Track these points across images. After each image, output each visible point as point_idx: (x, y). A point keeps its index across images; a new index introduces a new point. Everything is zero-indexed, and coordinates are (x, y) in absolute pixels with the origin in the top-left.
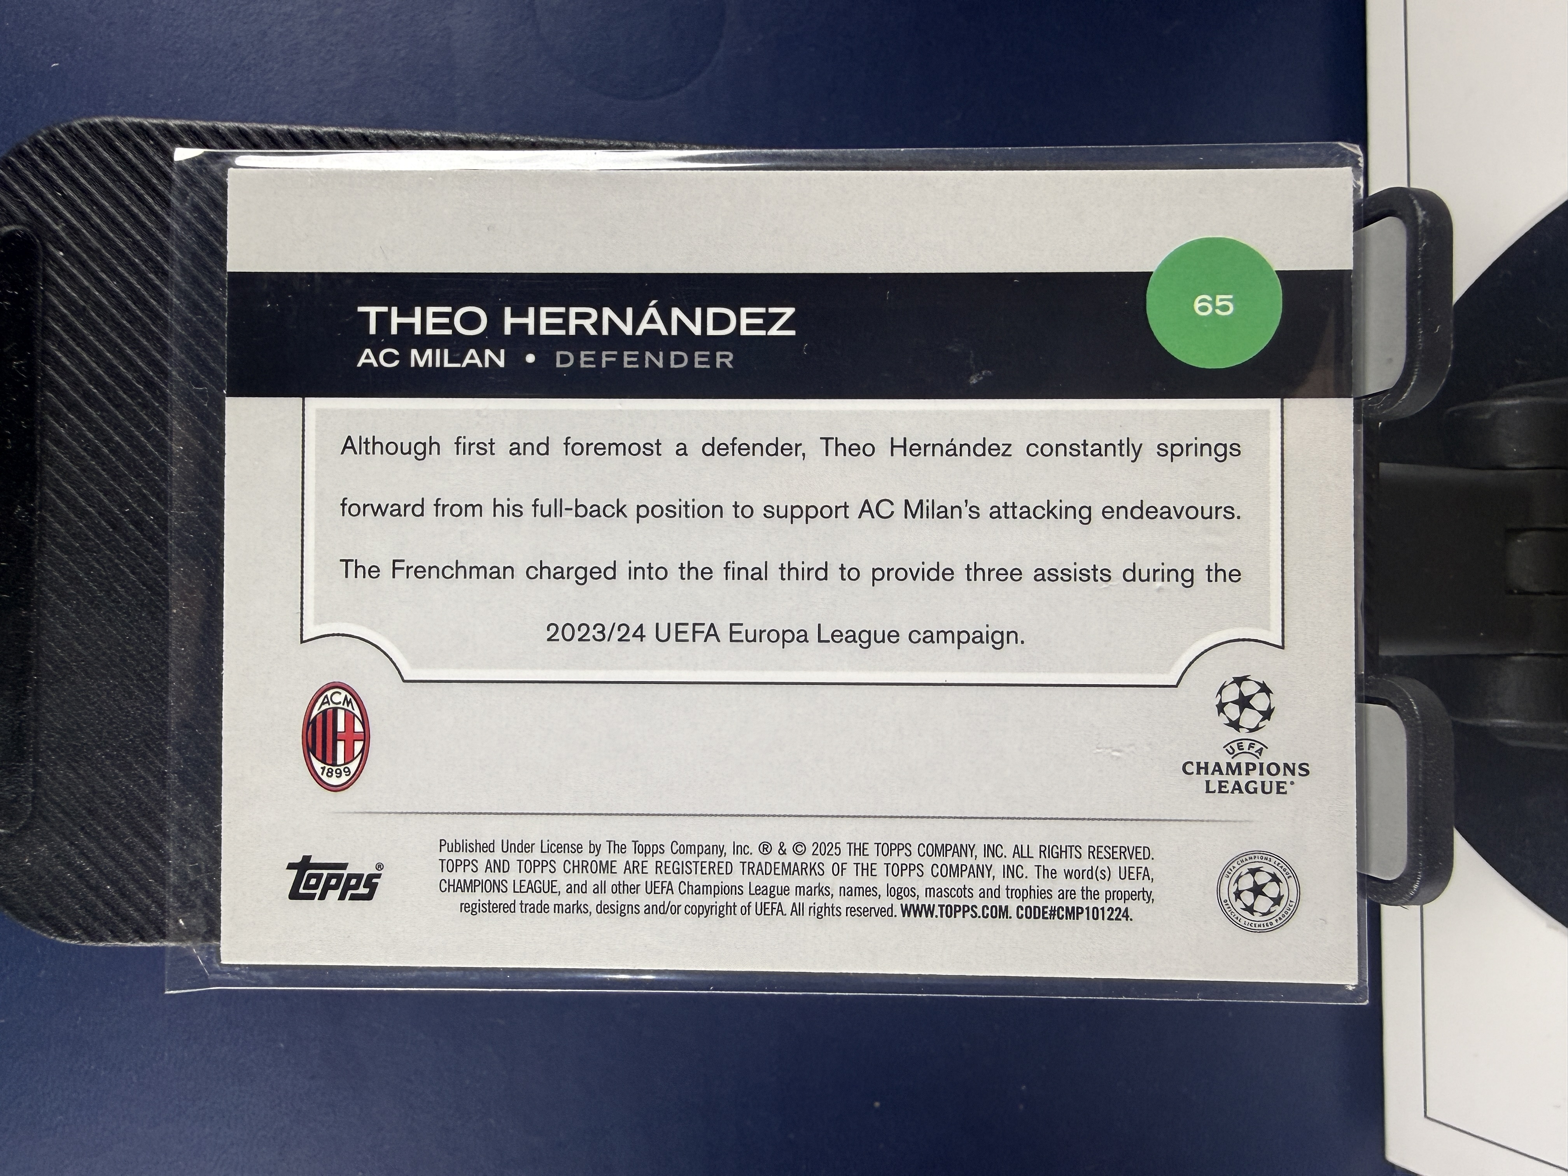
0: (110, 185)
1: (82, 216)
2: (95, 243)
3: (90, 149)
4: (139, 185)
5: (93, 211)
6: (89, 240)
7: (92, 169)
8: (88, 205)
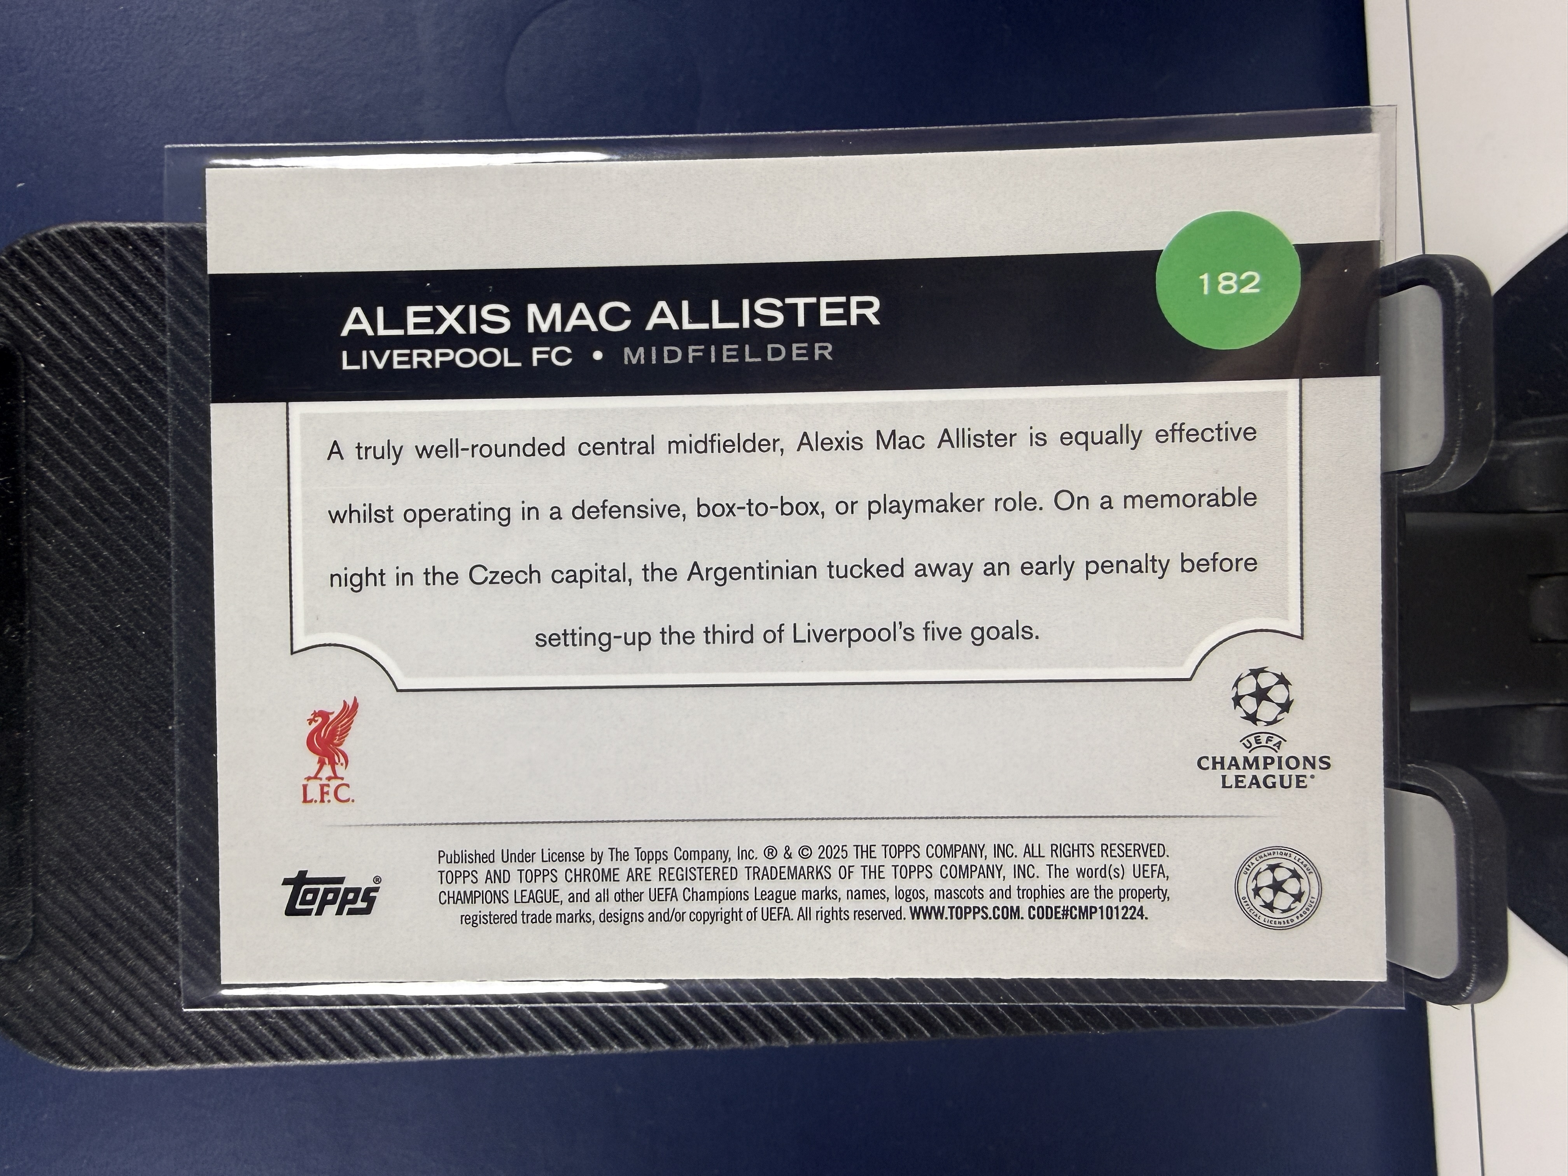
0: (90, 293)
1: (63, 326)
2: (76, 354)
3: (68, 257)
4: (119, 292)
5: (74, 321)
6: (71, 352)
7: (71, 278)
8: (68, 315)
